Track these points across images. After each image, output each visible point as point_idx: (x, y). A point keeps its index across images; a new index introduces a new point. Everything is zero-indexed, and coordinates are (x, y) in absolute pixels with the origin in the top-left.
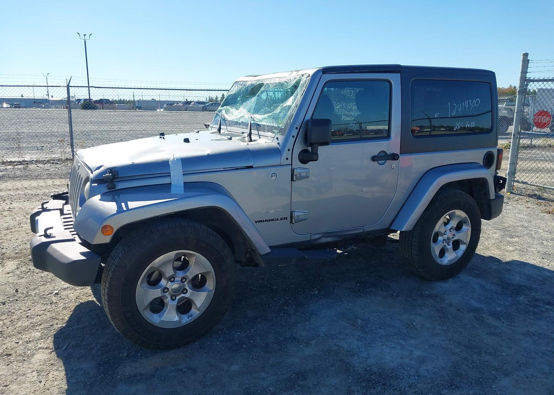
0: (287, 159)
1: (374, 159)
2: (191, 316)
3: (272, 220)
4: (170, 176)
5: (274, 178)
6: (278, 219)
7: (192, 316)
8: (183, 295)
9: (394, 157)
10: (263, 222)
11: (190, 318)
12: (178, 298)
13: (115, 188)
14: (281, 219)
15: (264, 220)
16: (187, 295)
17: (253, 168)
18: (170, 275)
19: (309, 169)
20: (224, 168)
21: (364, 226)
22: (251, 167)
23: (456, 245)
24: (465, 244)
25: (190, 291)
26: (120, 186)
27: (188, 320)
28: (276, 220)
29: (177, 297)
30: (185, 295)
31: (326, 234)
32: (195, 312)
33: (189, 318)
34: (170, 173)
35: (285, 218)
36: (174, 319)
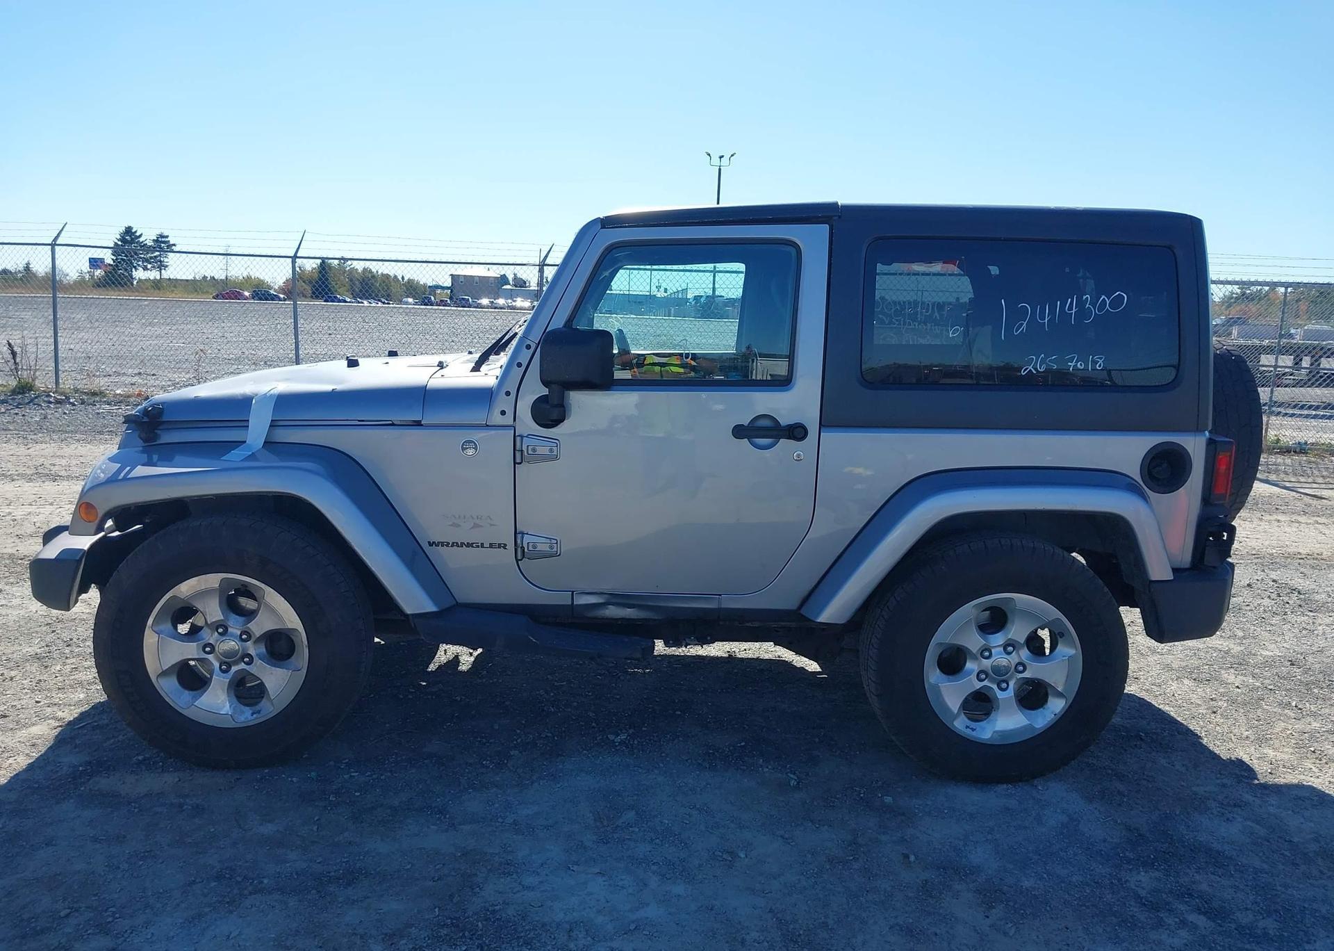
0: (504, 413)
1: (740, 432)
2: (259, 712)
3: (469, 545)
4: (248, 426)
5: (470, 452)
6: (482, 544)
7: (261, 713)
8: (243, 666)
9: (796, 432)
10: (447, 546)
11: (255, 716)
12: (234, 669)
13: (156, 441)
14: (491, 546)
15: (450, 543)
16: (252, 669)
17: (422, 425)
18: (214, 620)
19: (556, 441)
20: (359, 421)
21: (720, 595)
22: (418, 424)
24: (1060, 695)
25: (258, 661)
26: (167, 437)
27: (250, 718)
28: (478, 547)
29: (233, 668)
30: (249, 666)
31: (617, 599)
32: (267, 707)
33: (252, 715)
34: (248, 421)
35: (500, 544)
36: (222, 709)
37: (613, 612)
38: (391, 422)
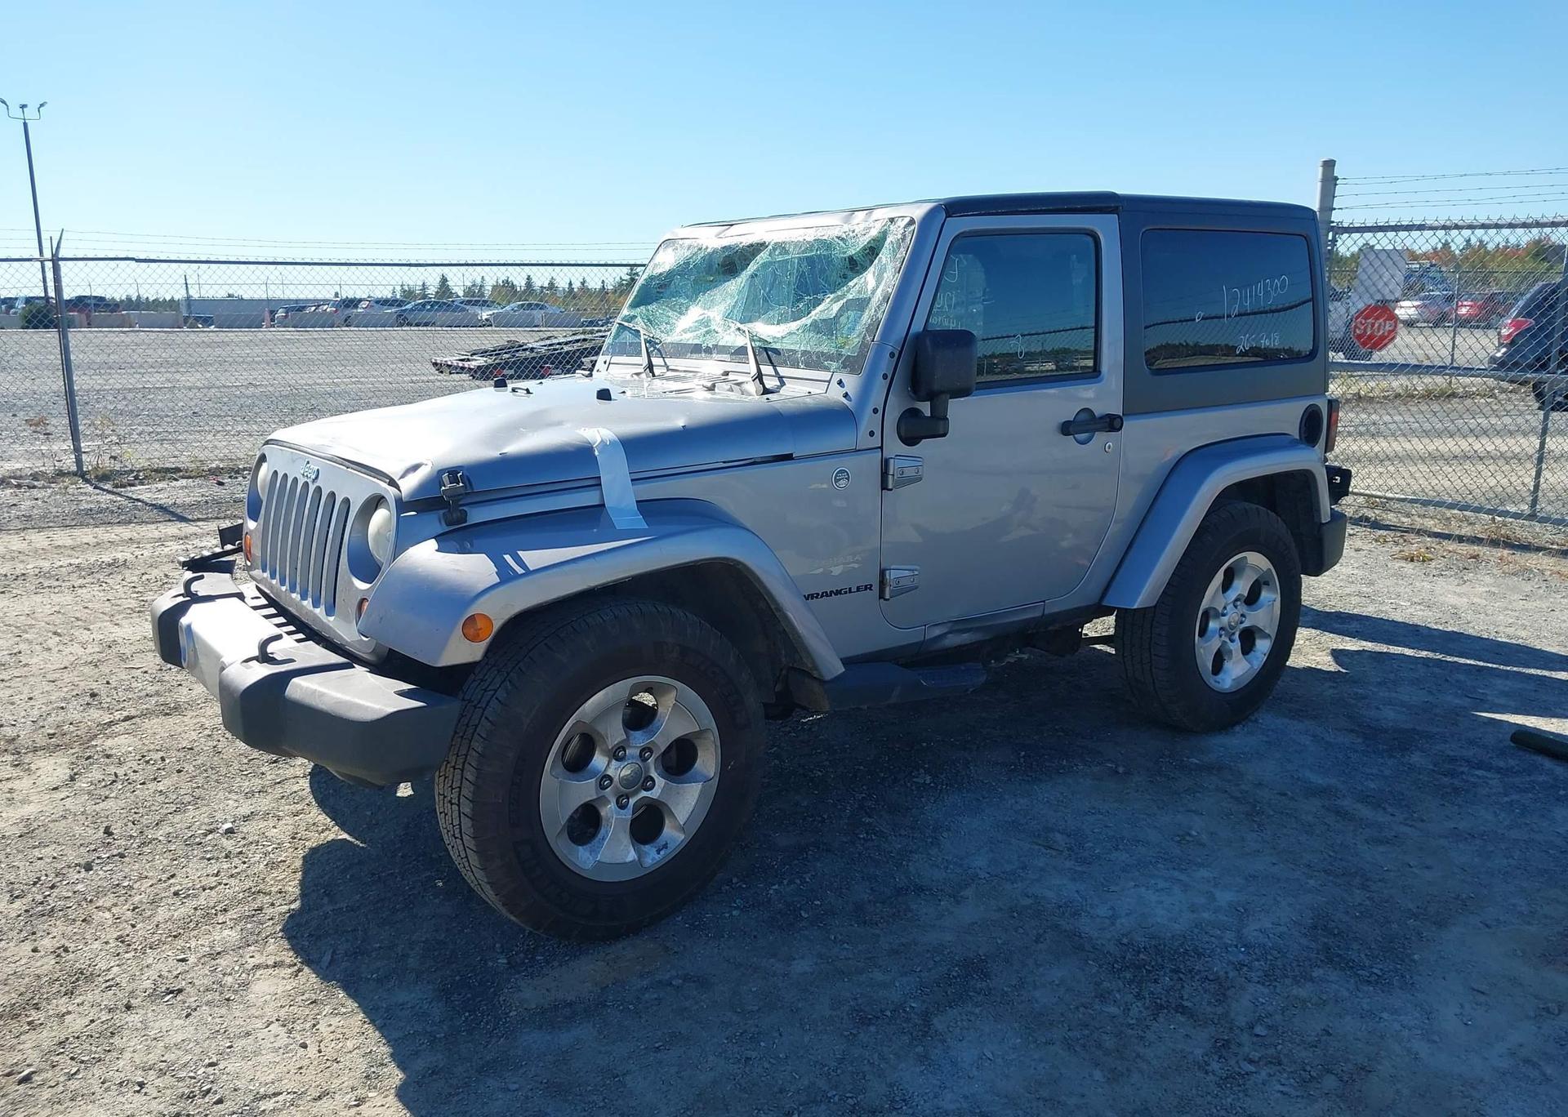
0: (872, 434)
1: (1066, 429)
2: (665, 846)
3: (838, 592)
4: (600, 485)
5: (843, 483)
6: (850, 589)
7: (666, 848)
8: (644, 794)
9: (1112, 423)
10: (817, 597)
11: (662, 853)
12: (632, 801)
14: (858, 589)
15: (818, 594)
16: (654, 794)
17: (793, 459)
18: (616, 742)
19: (921, 460)
20: (724, 462)
21: (1044, 601)
22: (788, 457)
23: (1248, 638)
24: (1268, 636)
25: (660, 782)
27: (657, 857)
28: (846, 593)
29: (630, 800)
30: (650, 792)
31: (959, 626)
32: (673, 835)
33: (659, 854)
34: (600, 477)
35: (866, 586)
36: (626, 857)
37: (953, 640)
38: (753, 460)
